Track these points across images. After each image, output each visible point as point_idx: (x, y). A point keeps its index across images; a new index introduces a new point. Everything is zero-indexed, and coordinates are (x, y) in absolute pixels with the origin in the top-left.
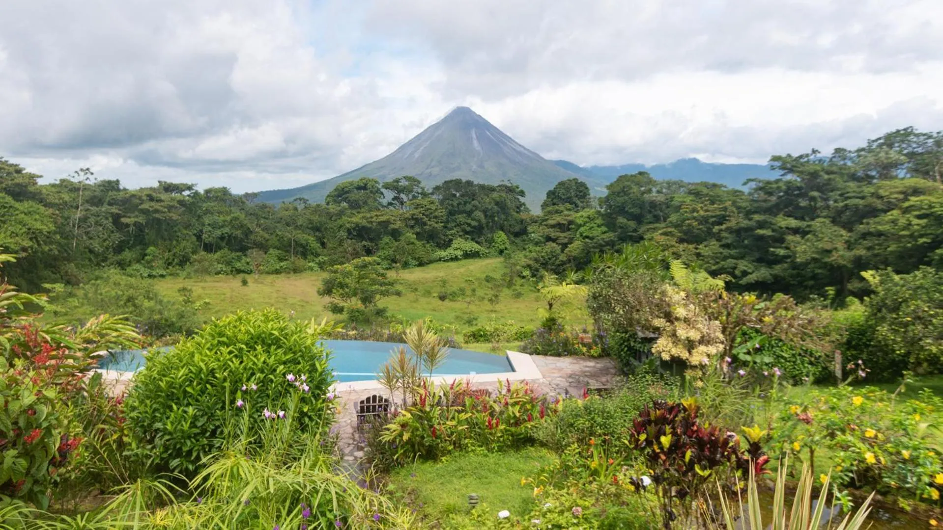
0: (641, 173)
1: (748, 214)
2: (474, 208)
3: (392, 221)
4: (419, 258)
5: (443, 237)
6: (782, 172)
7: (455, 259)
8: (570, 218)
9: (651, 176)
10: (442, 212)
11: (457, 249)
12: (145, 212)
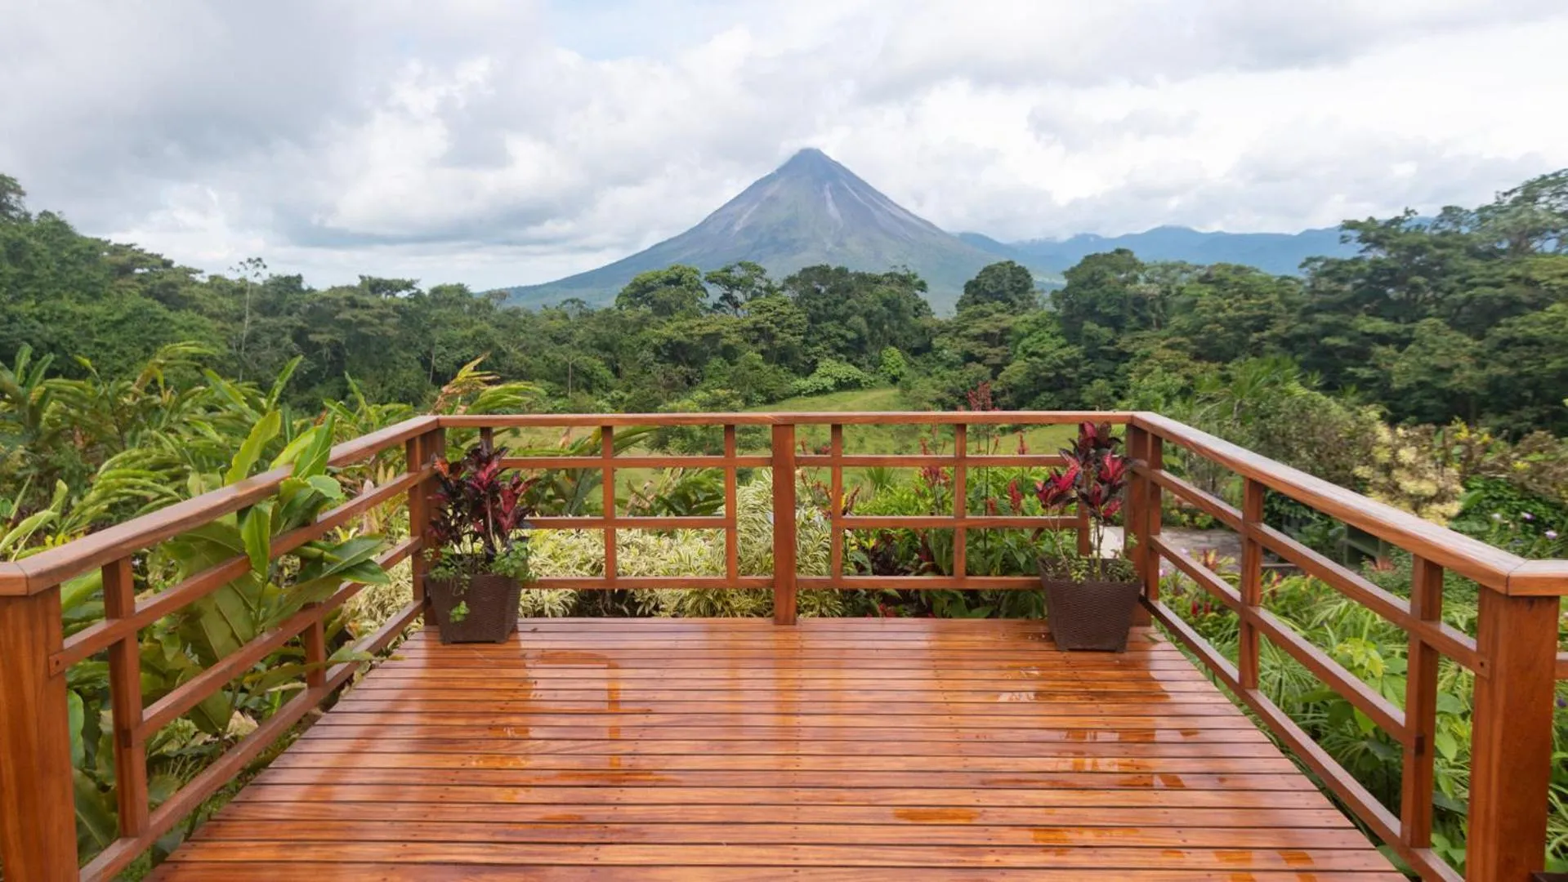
0: (1119, 251)
1: (1307, 314)
2: (850, 311)
3: (724, 333)
4: (768, 390)
5: (802, 358)
6: (1362, 246)
7: (824, 391)
8: (1004, 325)
9: (1136, 255)
10: (801, 318)
11: (825, 376)
12: (346, 325)
